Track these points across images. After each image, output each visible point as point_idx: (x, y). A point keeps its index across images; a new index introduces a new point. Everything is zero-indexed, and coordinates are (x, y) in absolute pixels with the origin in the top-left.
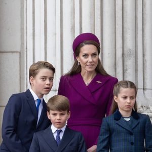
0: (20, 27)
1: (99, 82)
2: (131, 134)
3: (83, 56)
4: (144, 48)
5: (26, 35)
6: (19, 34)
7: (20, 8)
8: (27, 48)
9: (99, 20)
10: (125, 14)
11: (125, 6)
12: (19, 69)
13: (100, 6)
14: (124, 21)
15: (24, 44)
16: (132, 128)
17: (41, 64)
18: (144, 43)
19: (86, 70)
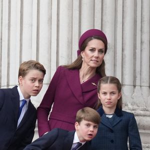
1: (94, 84)
2: (112, 131)
3: (90, 50)
4: (124, 42)
10: (104, 6)
14: (104, 14)
16: (113, 125)
17: (32, 64)
18: (124, 38)
19: (88, 65)
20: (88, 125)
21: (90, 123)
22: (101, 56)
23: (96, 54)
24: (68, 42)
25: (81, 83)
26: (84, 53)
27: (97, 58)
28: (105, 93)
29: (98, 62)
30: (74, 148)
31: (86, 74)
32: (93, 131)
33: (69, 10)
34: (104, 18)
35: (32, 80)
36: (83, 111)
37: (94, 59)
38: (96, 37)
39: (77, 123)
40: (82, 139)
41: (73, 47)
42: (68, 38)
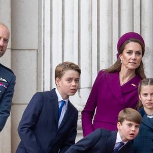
0: (37, 25)
1: (134, 85)
5: (44, 33)
6: (36, 32)
7: (38, 5)
8: (44, 46)
9: (117, 18)
10: (143, 12)
11: (143, 5)
12: (36, 67)
13: (118, 4)
14: (142, 20)
15: (41, 42)
19: (127, 67)
20: (130, 125)
21: (132, 123)
22: (138, 58)
23: (133, 56)
24: (109, 47)
25: (121, 85)
26: (122, 56)
27: (135, 60)
28: (146, 95)
29: (135, 63)
30: (117, 148)
31: (126, 76)
32: (135, 131)
33: (108, 16)
34: (143, 23)
35: (69, 80)
36: (125, 112)
37: (131, 61)
38: (133, 39)
39: (119, 123)
40: (124, 139)
41: (113, 51)
42: (108, 44)
